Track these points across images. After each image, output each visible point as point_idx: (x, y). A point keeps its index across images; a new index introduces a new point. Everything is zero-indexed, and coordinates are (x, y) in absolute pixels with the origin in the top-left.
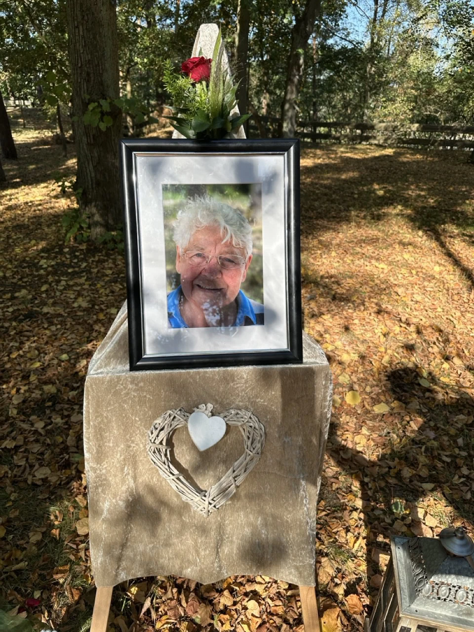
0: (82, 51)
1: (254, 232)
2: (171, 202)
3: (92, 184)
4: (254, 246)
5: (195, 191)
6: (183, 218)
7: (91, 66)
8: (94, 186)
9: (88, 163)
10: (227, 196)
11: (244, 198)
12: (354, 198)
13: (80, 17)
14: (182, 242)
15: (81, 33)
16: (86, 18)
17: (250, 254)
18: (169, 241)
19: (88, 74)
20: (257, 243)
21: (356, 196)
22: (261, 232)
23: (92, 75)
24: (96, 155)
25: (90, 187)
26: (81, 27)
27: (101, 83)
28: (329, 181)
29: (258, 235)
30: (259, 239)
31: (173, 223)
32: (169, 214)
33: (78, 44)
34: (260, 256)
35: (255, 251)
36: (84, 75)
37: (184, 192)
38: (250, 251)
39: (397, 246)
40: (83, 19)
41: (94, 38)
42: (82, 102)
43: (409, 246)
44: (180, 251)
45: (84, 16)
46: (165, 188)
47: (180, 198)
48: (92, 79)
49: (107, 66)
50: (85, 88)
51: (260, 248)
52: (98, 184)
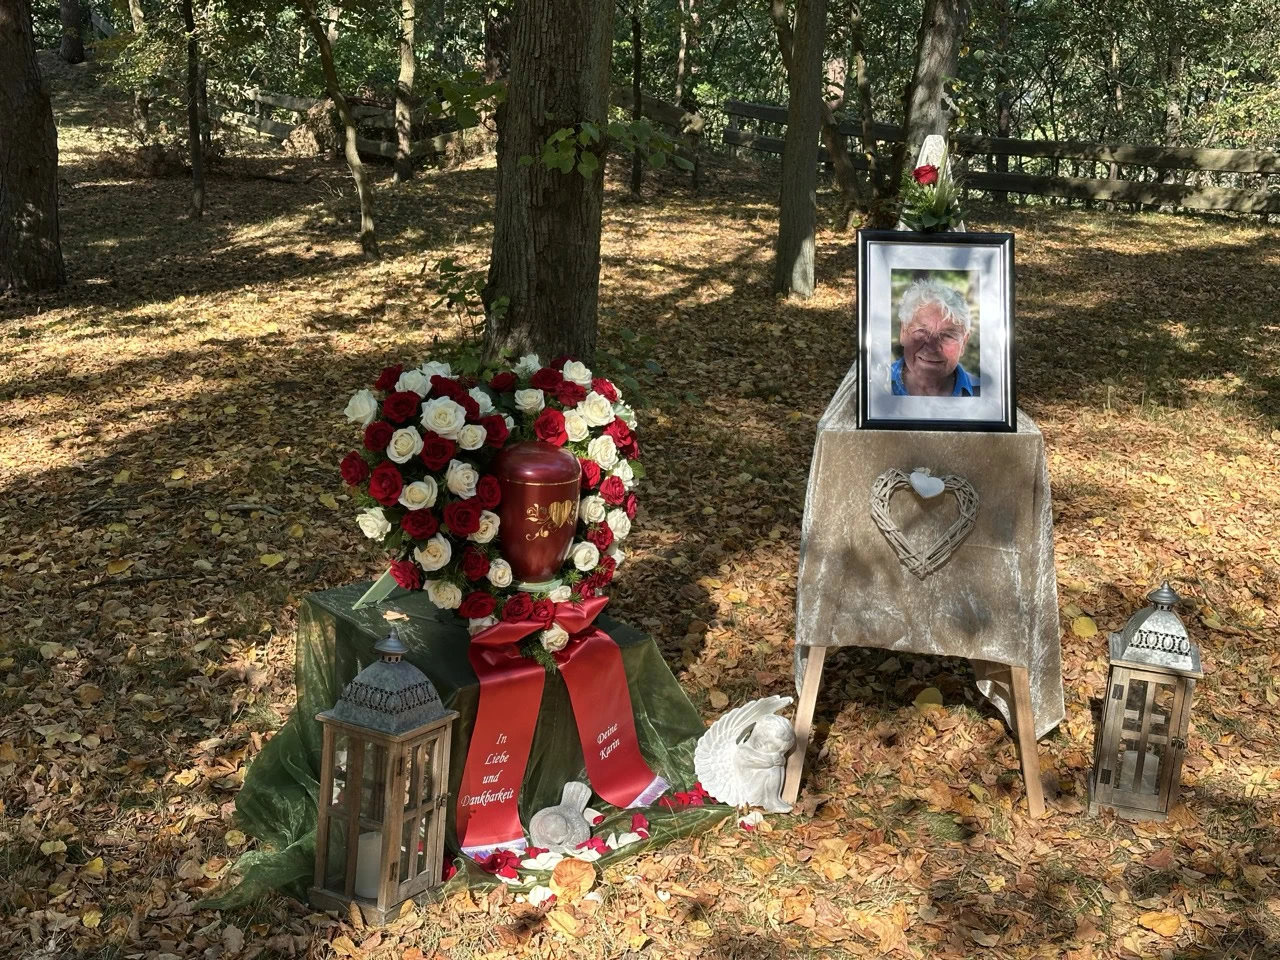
0: (544, 30)
1: (972, 312)
2: (898, 284)
3: (528, 291)
4: (972, 325)
5: (920, 275)
6: (909, 297)
7: (560, 57)
8: (533, 294)
9: (527, 246)
10: (950, 280)
11: (963, 282)
12: (1118, 358)
14: (905, 316)
17: (968, 331)
18: (895, 316)
19: (552, 72)
20: (975, 322)
21: (1123, 353)
22: (978, 312)
24: (545, 229)
25: (524, 294)
28: (1049, 314)
29: (975, 315)
30: (977, 318)
32: (896, 293)
33: (538, 17)
35: (973, 329)
36: (544, 71)
37: (910, 275)
38: (969, 328)
39: (1211, 455)
42: (532, 124)
43: (1240, 457)
46: (894, 272)
47: (905, 282)
48: (559, 81)
50: (542, 97)
51: (978, 327)
52: (541, 289)
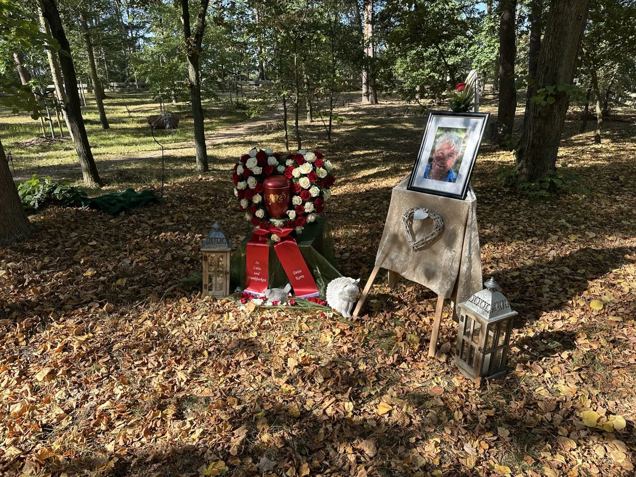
0: (547, 53)
3: (528, 147)
4: (461, 152)
6: (441, 139)
7: (551, 63)
8: (530, 148)
10: (460, 132)
13: (552, 30)
15: (550, 41)
16: (556, 30)
18: (434, 147)
19: (547, 69)
22: (466, 147)
23: (550, 69)
24: (538, 125)
26: (551, 37)
27: (556, 75)
31: (437, 140)
33: (545, 49)
34: (463, 156)
36: (544, 69)
40: (554, 31)
41: (559, 44)
44: (436, 150)
45: (555, 29)
46: (439, 128)
48: (550, 71)
49: (563, 62)
50: (543, 78)
